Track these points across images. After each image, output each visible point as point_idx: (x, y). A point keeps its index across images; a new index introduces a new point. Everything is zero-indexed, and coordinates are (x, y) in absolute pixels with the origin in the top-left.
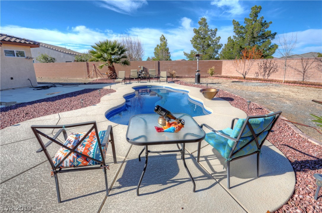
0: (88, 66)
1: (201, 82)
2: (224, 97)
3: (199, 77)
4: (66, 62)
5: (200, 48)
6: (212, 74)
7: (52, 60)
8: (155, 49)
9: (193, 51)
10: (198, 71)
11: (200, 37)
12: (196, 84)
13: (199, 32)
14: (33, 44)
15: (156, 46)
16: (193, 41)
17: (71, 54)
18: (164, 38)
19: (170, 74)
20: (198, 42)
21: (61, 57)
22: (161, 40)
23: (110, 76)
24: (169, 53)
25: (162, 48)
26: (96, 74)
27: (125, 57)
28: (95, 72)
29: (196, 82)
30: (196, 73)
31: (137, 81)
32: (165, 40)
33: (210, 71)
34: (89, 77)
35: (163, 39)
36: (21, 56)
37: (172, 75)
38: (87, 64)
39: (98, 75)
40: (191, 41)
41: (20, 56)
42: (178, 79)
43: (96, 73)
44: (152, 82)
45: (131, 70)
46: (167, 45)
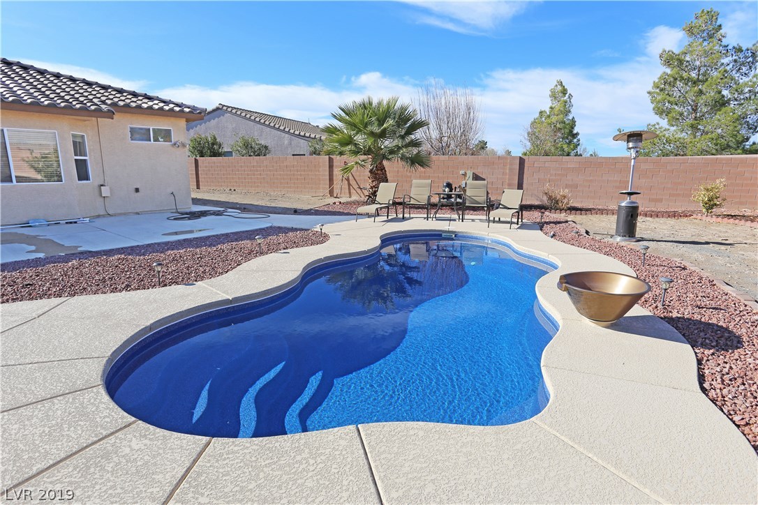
0: (331, 167)
1: (638, 234)
2: (697, 317)
3: (631, 215)
4: (293, 155)
5: (681, 114)
6: (710, 205)
7: (262, 151)
8: (533, 123)
9: (657, 126)
10: (630, 194)
11: (682, 78)
12: (618, 239)
13: (681, 62)
14: (190, 112)
15: (537, 115)
16: (658, 94)
17: (304, 136)
18: (564, 92)
19: (550, 198)
20: (677, 94)
21: (284, 143)
22: (554, 96)
23: (372, 194)
24: (577, 134)
25: (554, 119)
26: (347, 187)
27: (416, 144)
28: (347, 182)
29: (618, 233)
30: (624, 200)
31: (426, 216)
32: (567, 95)
33: (702, 196)
34: (331, 193)
35: (561, 92)
36: (164, 141)
37: (557, 202)
38: (331, 160)
39: (352, 191)
40: (649, 93)
41: (162, 140)
42: (570, 218)
43: (349, 185)
44: (473, 220)
45: (414, 181)
46: (570, 111)
